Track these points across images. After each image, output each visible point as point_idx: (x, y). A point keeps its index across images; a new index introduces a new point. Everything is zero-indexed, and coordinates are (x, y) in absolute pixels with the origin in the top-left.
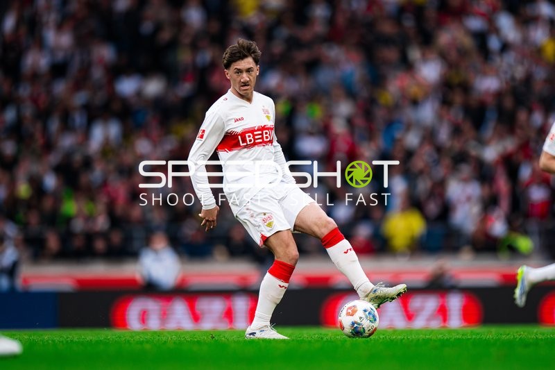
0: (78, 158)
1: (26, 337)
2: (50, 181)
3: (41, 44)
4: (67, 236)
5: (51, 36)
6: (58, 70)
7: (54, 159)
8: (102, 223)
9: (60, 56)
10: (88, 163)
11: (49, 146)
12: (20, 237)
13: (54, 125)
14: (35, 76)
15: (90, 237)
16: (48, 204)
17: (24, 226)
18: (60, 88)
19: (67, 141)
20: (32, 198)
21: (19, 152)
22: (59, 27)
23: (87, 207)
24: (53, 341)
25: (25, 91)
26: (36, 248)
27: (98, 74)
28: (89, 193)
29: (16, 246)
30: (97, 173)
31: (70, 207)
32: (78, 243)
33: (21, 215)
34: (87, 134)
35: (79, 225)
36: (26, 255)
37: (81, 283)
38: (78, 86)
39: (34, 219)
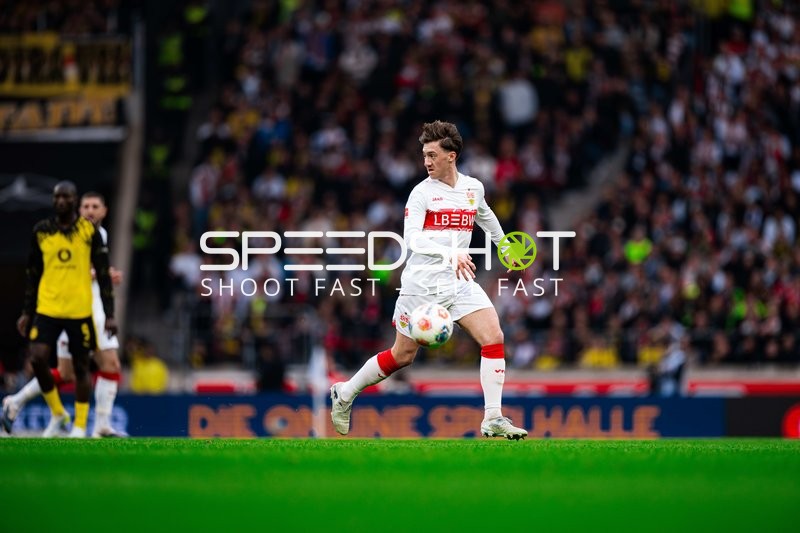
0: (749, 256)
1: (689, 446)
2: (720, 281)
3: (712, 135)
4: (737, 339)
5: (723, 127)
6: (730, 163)
7: (724, 257)
8: (774, 326)
9: (732, 149)
10: (760, 262)
11: (718, 244)
12: (687, 339)
13: (725, 222)
14: (706, 168)
15: (762, 341)
16: (716, 304)
17: (691, 328)
18: (733, 180)
19: (739, 239)
20: (700, 297)
21: (688, 249)
22: (732, 119)
23: (758, 309)
24: (718, 450)
25: (693, 185)
26: (703, 351)
27: (772, 166)
28: (761, 294)
29: (683, 349)
30: (769, 275)
31: (741, 308)
32: (748, 346)
33: (688, 317)
34: (761, 233)
35: (748, 328)
36: (693, 357)
37: (751, 388)
38: (751, 180)
39: (701, 320)
